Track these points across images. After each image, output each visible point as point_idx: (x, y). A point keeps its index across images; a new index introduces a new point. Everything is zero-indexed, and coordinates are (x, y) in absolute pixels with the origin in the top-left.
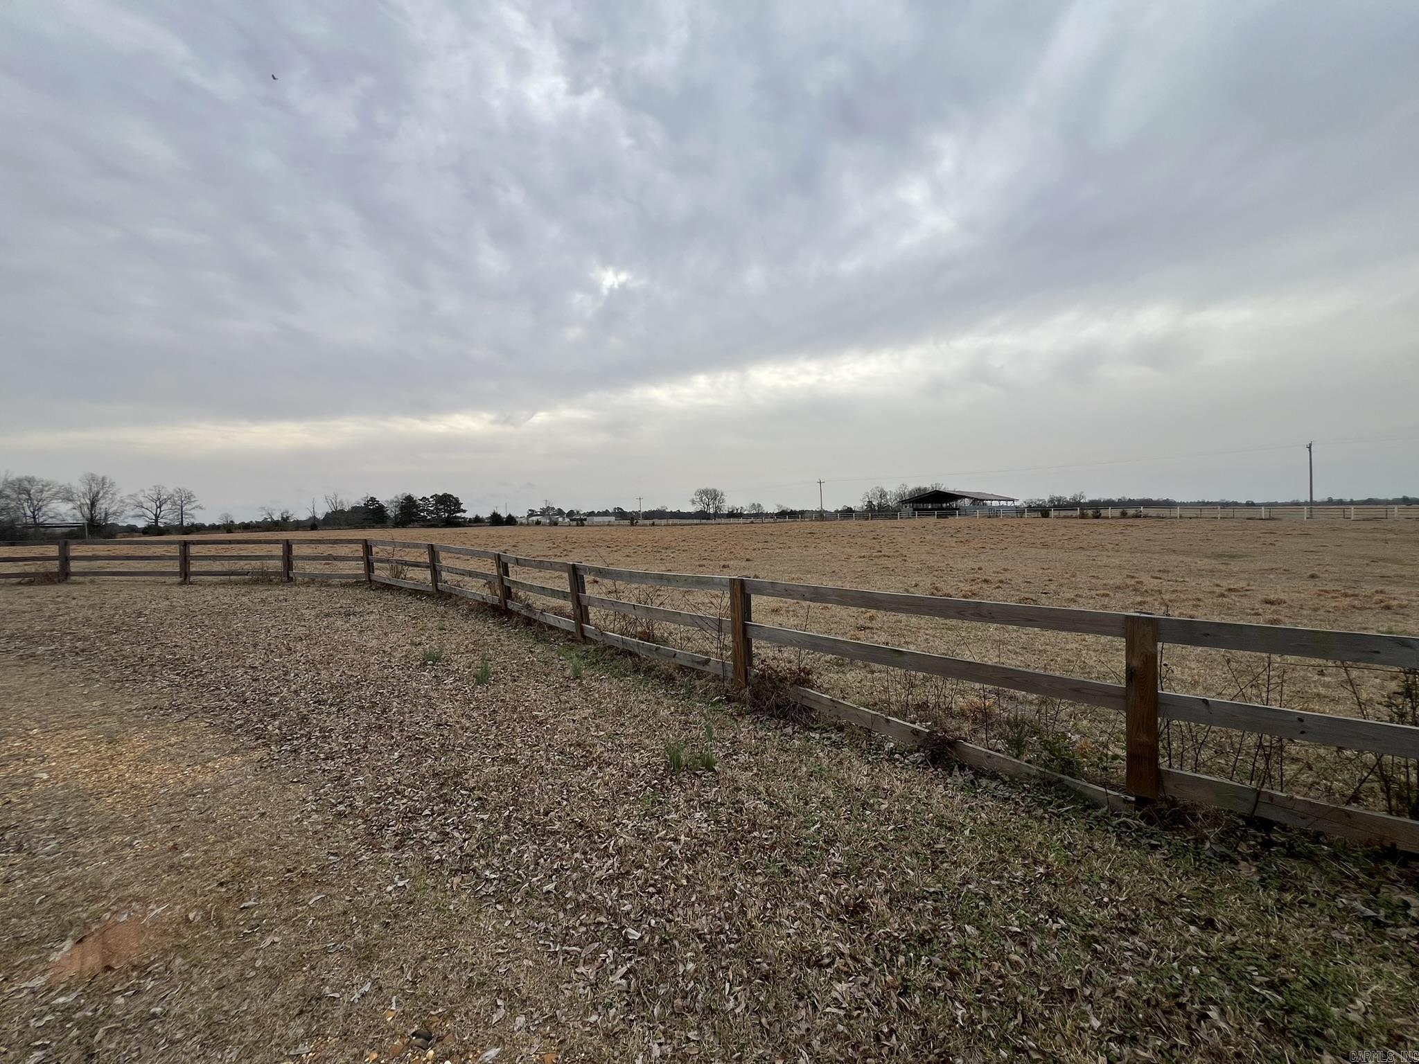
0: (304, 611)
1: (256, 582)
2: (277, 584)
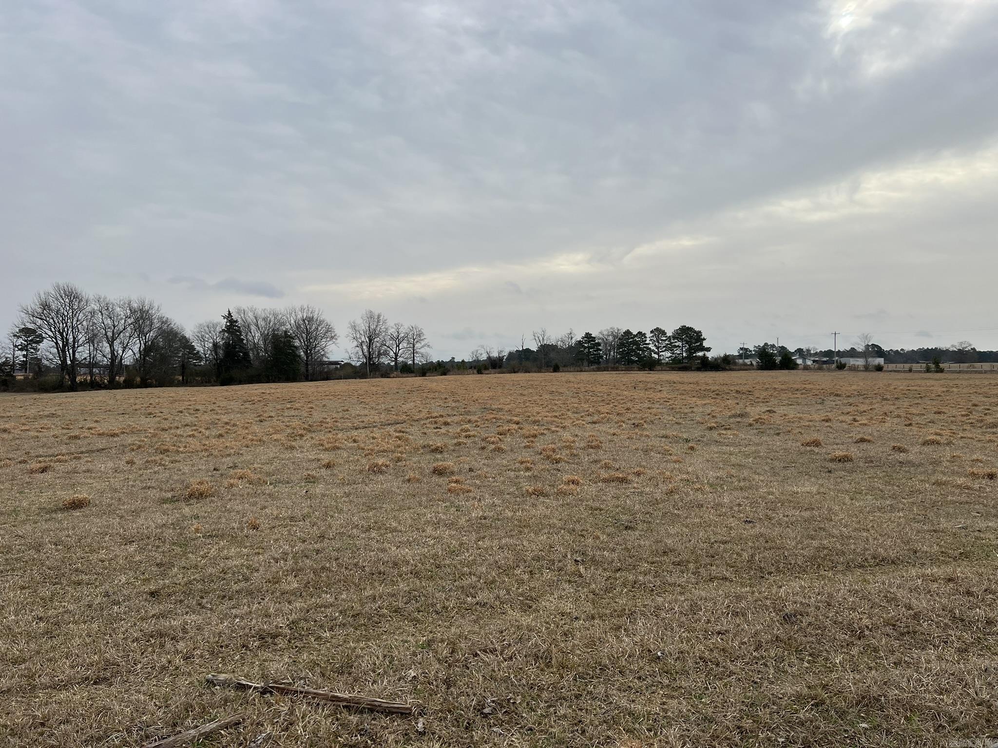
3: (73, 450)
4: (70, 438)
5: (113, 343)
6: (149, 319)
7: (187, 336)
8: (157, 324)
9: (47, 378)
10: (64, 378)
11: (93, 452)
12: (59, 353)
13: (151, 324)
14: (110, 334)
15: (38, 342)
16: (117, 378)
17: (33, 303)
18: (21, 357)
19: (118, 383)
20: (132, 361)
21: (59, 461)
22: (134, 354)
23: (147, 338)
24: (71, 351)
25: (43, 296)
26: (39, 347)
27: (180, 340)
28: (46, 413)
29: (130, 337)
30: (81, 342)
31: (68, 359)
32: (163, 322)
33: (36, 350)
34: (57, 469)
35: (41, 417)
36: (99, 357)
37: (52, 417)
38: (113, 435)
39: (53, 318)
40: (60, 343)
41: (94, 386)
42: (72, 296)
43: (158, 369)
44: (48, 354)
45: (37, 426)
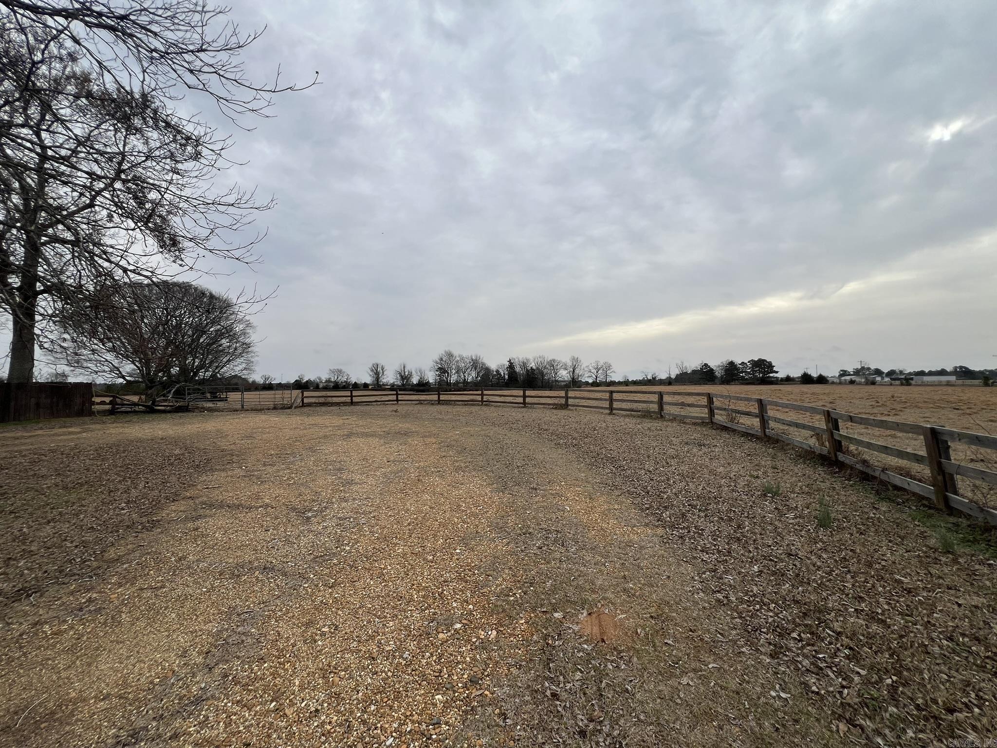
0: (673, 439)
1: (644, 417)
2: (655, 419)
5: (464, 373)
6: (478, 362)
8: (482, 365)
14: (463, 370)
20: (472, 381)
22: (473, 378)
23: (478, 370)
25: (440, 355)
29: (471, 370)
36: (460, 379)
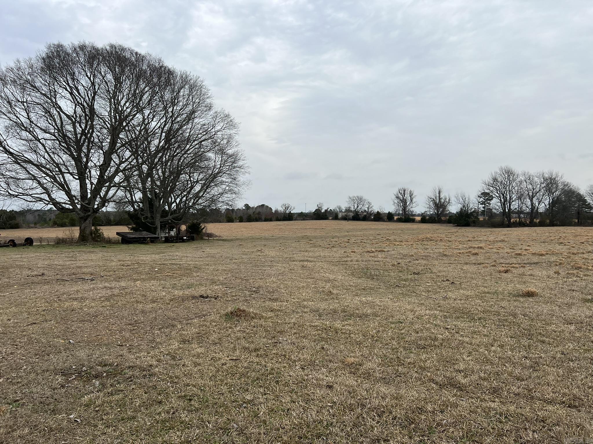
3: (519, 262)
4: (516, 254)
5: (532, 199)
6: (555, 183)
7: (581, 193)
8: (561, 186)
9: (495, 220)
10: (504, 219)
11: (531, 264)
12: (502, 205)
13: (557, 186)
14: (531, 194)
15: (491, 200)
16: (535, 220)
17: (488, 179)
18: (482, 208)
19: (536, 223)
20: (544, 210)
21: (514, 267)
22: (546, 206)
23: (554, 195)
24: (508, 204)
25: (494, 174)
26: (491, 202)
27: (576, 196)
28: (499, 239)
29: (543, 195)
30: (514, 199)
31: (507, 209)
32: (565, 185)
33: (490, 204)
34: (514, 272)
35: (497, 241)
36: (524, 208)
37: (503, 242)
38: (542, 255)
39: (499, 186)
40: (502, 200)
41: (521, 224)
42: (509, 173)
43: (561, 215)
44: (496, 206)
45: (497, 247)
